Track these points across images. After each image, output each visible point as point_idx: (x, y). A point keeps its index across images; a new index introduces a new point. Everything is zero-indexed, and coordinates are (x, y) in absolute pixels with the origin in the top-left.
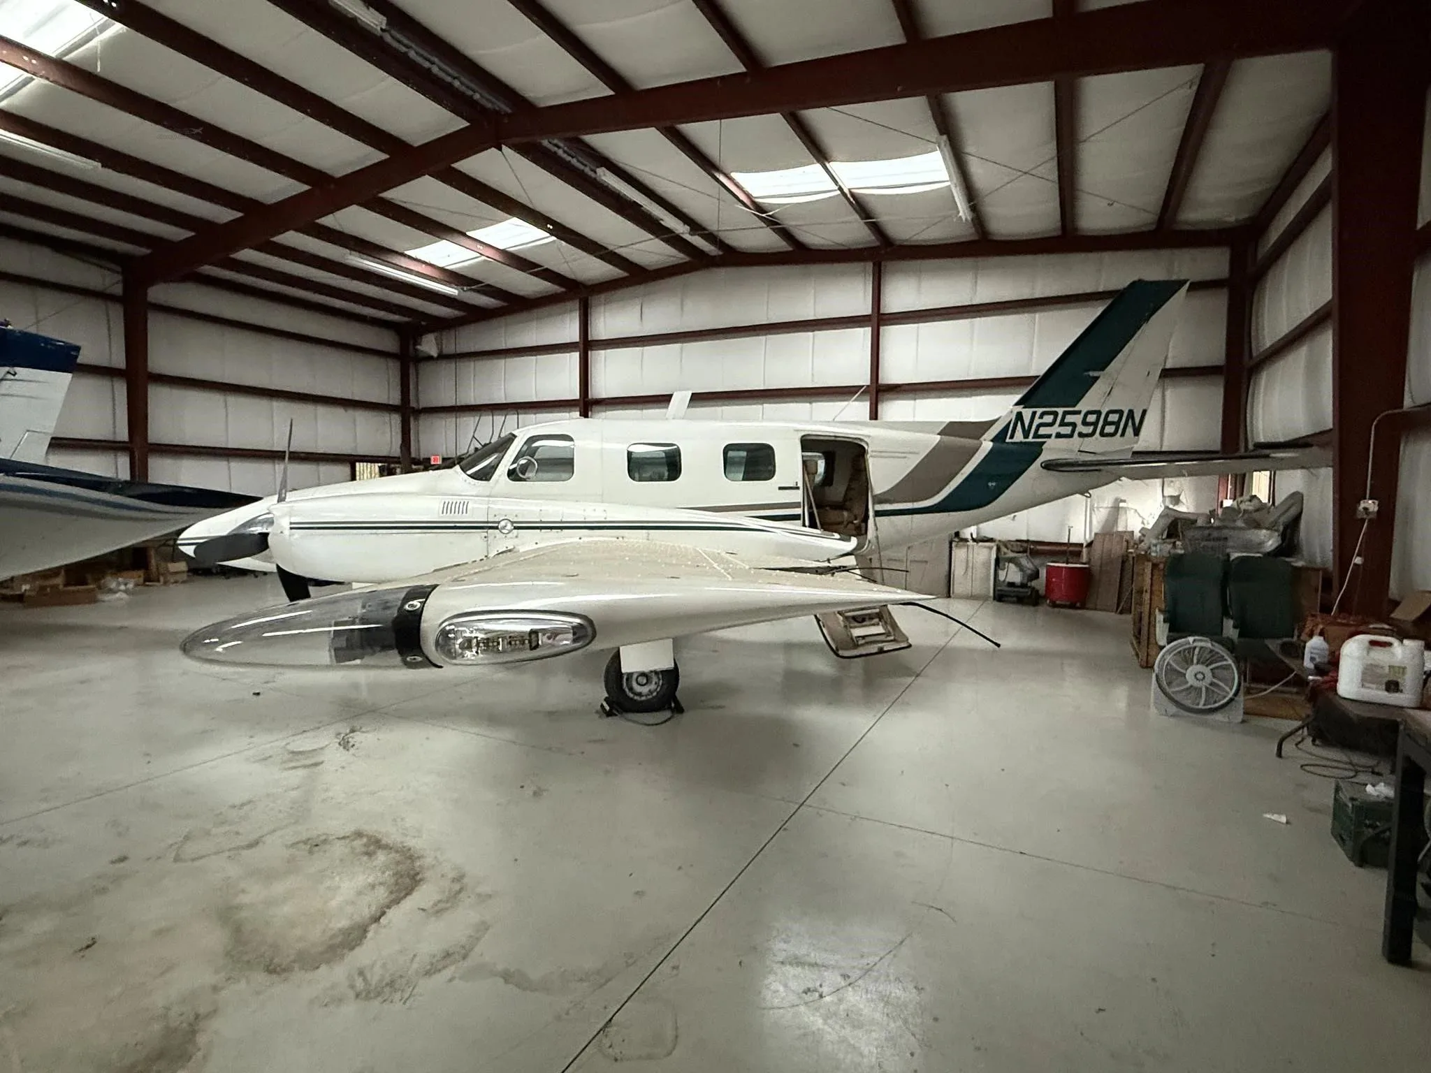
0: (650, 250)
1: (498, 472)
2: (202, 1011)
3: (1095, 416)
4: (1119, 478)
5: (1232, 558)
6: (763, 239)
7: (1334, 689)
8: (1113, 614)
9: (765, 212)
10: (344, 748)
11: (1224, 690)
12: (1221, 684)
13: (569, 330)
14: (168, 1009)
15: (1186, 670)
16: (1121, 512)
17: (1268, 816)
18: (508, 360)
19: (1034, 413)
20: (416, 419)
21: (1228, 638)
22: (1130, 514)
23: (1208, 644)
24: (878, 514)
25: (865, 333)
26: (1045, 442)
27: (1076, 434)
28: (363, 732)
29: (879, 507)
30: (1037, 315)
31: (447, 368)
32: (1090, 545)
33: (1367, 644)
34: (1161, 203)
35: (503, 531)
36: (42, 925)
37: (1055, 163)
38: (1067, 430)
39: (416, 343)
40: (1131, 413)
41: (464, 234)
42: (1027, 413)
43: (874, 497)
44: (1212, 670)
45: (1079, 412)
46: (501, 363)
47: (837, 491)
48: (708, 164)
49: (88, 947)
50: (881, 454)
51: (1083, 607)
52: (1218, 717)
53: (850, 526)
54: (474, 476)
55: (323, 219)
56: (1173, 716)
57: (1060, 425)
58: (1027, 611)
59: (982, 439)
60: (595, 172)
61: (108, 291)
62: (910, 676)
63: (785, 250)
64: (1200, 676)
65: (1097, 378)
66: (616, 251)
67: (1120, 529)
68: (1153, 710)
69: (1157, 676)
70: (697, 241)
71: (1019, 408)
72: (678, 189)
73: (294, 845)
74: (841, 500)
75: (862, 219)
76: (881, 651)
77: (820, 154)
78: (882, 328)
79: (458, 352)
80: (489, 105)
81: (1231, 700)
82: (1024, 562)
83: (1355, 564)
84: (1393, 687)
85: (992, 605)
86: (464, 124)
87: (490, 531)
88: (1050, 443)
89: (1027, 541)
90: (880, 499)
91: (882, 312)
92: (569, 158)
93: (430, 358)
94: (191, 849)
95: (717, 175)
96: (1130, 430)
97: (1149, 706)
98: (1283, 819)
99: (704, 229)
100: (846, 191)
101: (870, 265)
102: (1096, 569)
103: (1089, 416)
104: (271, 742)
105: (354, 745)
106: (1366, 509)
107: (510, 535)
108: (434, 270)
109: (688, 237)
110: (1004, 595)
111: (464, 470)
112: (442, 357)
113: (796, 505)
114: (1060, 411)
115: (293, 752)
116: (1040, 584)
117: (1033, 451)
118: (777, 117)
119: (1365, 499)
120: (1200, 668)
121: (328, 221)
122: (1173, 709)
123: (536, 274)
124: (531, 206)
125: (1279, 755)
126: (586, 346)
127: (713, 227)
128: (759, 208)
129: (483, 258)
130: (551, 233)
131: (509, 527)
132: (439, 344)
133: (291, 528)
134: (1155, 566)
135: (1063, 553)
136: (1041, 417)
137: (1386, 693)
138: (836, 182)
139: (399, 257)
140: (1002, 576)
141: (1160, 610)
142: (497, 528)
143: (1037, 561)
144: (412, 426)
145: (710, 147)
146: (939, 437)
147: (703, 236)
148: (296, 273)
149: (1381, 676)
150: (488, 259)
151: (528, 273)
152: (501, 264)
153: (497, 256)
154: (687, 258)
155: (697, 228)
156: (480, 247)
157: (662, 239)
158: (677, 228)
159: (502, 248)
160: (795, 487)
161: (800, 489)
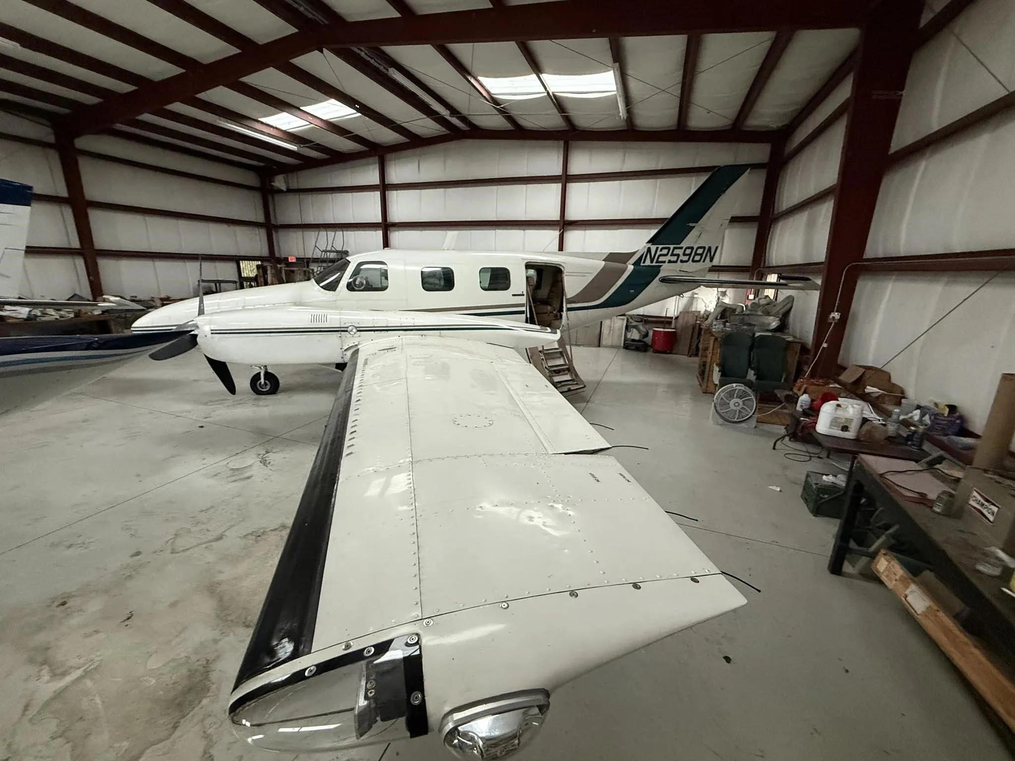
0: (423, 125)
1: (340, 285)
2: (211, 657)
3: (690, 250)
4: (699, 286)
5: (756, 336)
6: (497, 122)
7: (814, 428)
8: (686, 357)
9: (499, 105)
10: (264, 465)
11: (746, 410)
12: (747, 408)
13: (372, 176)
14: (188, 657)
15: (730, 401)
16: (695, 300)
17: (771, 487)
18: (333, 195)
19: (657, 248)
20: (276, 232)
21: (749, 380)
22: (700, 301)
23: (743, 388)
24: (569, 309)
25: (557, 188)
26: (661, 266)
27: (679, 261)
28: (274, 453)
29: (569, 306)
30: (658, 180)
31: (292, 199)
32: (677, 318)
33: (835, 406)
34: (737, 113)
35: (351, 333)
36: (94, 606)
37: (680, 85)
38: (674, 258)
39: (272, 181)
40: (710, 248)
41: (299, 109)
42: (653, 248)
43: (567, 299)
44: (743, 401)
45: (681, 248)
46: (329, 197)
47: (544, 293)
48: (463, 70)
49: (129, 618)
50: (572, 274)
51: (670, 353)
52: (743, 425)
53: (552, 314)
54: (325, 288)
55: (199, 94)
56: (721, 425)
57: (671, 255)
58: (641, 354)
59: (627, 263)
60: (387, 70)
61: (43, 140)
62: (584, 402)
63: (509, 129)
64: (737, 404)
65: (694, 227)
66: (402, 125)
67: (693, 310)
68: (711, 422)
69: (715, 404)
70: (455, 121)
71: (649, 245)
72: (442, 85)
73: (245, 536)
74: (546, 297)
75: (559, 113)
76: (569, 390)
77: (536, 68)
78: (567, 184)
79: (300, 187)
80: (310, 16)
81: (751, 416)
82: (641, 327)
83: (824, 348)
84: (845, 428)
85: (623, 351)
86: (295, 30)
87: (342, 333)
88: (665, 266)
89: (643, 315)
90: (570, 301)
91: (568, 174)
92: (369, 59)
93: (280, 191)
94: (181, 543)
95: (469, 78)
96: (708, 259)
97: (708, 418)
98: (778, 489)
99: (459, 113)
100: (551, 94)
101: (562, 143)
102: (679, 331)
103: (687, 250)
104: (216, 462)
105: (270, 463)
106: (834, 317)
107: (355, 335)
108: (280, 132)
109: (448, 117)
110: (629, 346)
111: (318, 283)
112: (290, 191)
113: (522, 305)
114: (672, 247)
115: (232, 469)
116: (648, 340)
117: (655, 271)
118: (513, 44)
119: (833, 312)
120: (738, 400)
121: (202, 96)
122: (721, 421)
123: (348, 138)
124: (343, 91)
125: (774, 448)
126: (384, 187)
127: (465, 112)
128: (495, 102)
129: (312, 125)
130: (358, 110)
131: (354, 330)
132: (287, 182)
133: (212, 333)
134: (716, 339)
135: (662, 322)
136: (661, 250)
137: (841, 432)
138: (545, 88)
139: (253, 122)
140: (629, 335)
141: (716, 364)
142: (347, 331)
143: (647, 326)
144: (274, 237)
145: (466, 60)
146: (604, 263)
147: (458, 118)
148: (181, 131)
149: (841, 423)
150: (317, 127)
151: (344, 137)
152: (325, 130)
153: (322, 124)
154: (448, 131)
155: (455, 113)
156: (310, 118)
157: (432, 119)
158: (442, 113)
159: (325, 119)
160: (522, 294)
161: (525, 295)
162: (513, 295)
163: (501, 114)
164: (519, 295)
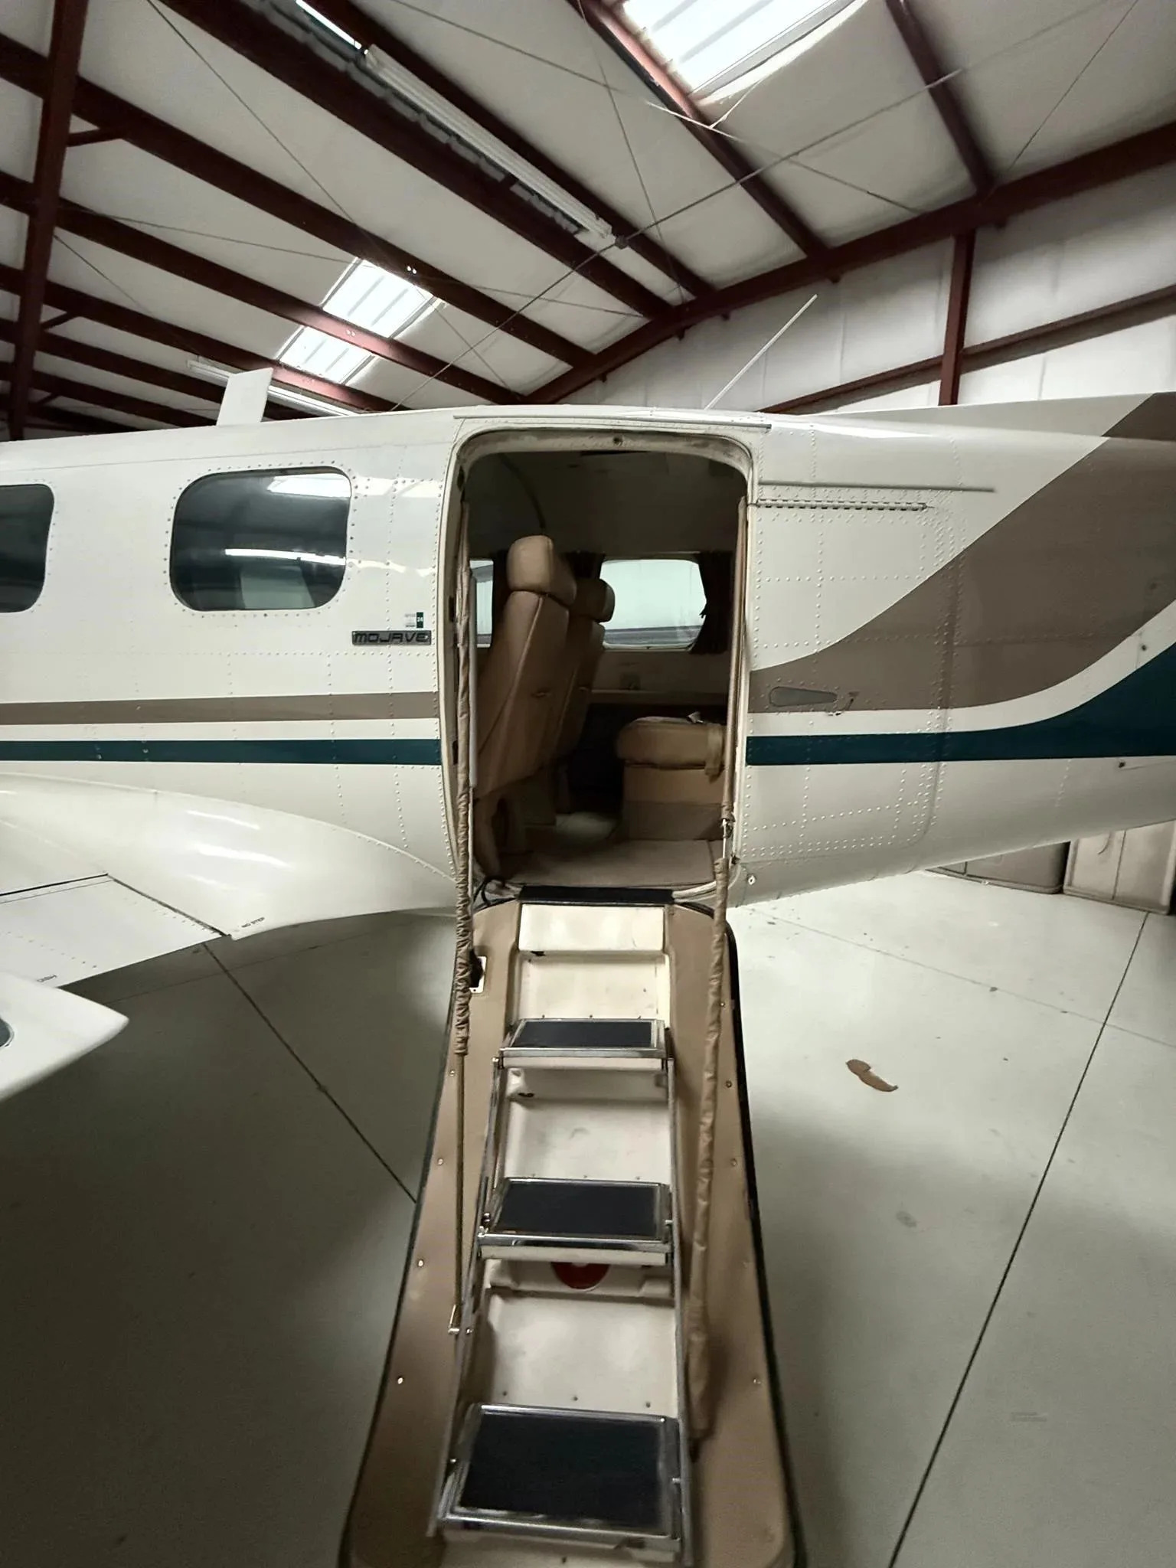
41: (316, 309)
113: (418, 704)
129: (371, 355)
150: (377, 357)
151: (436, 378)
152: (394, 363)
153: (384, 350)
154: (637, 313)
155: (624, 229)
156: (354, 334)
157: (583, 272)
158: (589, 228)
159: (387, 335)
160: (414, 633)
161: (434, 641)
162: (362, 638)
163: (737, 179)
164: (395, 637)
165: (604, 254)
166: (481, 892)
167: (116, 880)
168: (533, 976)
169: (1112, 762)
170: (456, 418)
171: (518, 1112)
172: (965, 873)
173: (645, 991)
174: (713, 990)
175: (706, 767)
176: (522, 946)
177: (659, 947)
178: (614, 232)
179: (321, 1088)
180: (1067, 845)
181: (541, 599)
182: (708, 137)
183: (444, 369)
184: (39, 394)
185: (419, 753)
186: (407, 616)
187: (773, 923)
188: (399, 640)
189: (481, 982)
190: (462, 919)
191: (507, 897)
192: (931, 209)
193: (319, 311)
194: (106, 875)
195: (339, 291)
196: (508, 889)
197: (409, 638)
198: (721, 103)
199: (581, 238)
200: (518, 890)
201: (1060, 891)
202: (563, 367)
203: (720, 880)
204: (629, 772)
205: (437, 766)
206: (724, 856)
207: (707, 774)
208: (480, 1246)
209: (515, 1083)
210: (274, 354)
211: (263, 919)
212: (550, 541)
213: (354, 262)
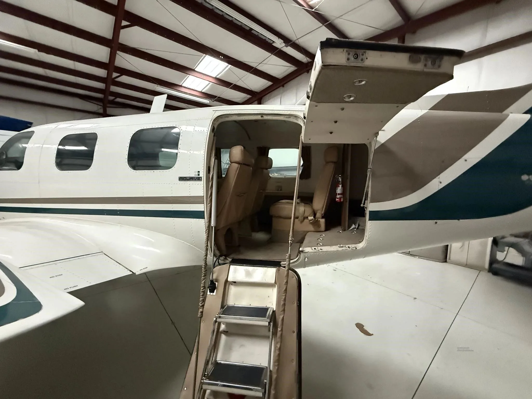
0: (273, 64)
9: (313, 7)
61: (98, 111)
70: (292, 51)
99: (290, 40)
108: (197, 92)
127: (293, 37)
128: (309, 6)
129: (209, 82)
139: (180, 87)
140: (500, 256)
147: (292, 46)
150: (211, 83)
151: (230, 88)
152: (217, 85)
153: (214, 81)
154: (293, 66)
155: (287, 41)
156: (204, 76)
157: (275, 55)
158: (276, 42)
159: (214, 76)
160: (197, 177)
161: (203, 180)
162: (181, 179)
163: (323, 24)
164: (191, 179)
165: (281, 49)
166: (217, 261)
167: (104, 254)
168: (233, 290)
169: (432, 222)
170: (213, 111)
171: (223, 337)
172: (409, 254)
173: (269, 297)
174: (283, 299)
175: (299, 218)
176: (229, 280)
177: (273, 282)
178: (284, 42)
179: (173, 323)
180: (448, 245)
181: (239, 166)
182: (312, 13)
183: (232, 86)
184: (111, 98)
185: (198, 215)
186: (195, 172)
187: (336, 270)
188: (192, 180)
189: (215, 291)
190: (204, 271)
191: (227, 262)
192: (388, 29)
193: (194, 70)
194: (102, 252)
195: (200, 64)
196: (227, 259)
197: (195, 179)
198: (316, 2)
199: (274, 44)
200: (230, 260)
201: (446, 261)
202: (270, 83)
203: (287, 261)
204: (274, 220)
205: (203, 219)
206: (289, 253)
207: (299, 221)
208: (202, 385)
209: (223, 327)
210: (180, 83)
211: (147, 268)
212: (243, 147)
213: (204, 56)
